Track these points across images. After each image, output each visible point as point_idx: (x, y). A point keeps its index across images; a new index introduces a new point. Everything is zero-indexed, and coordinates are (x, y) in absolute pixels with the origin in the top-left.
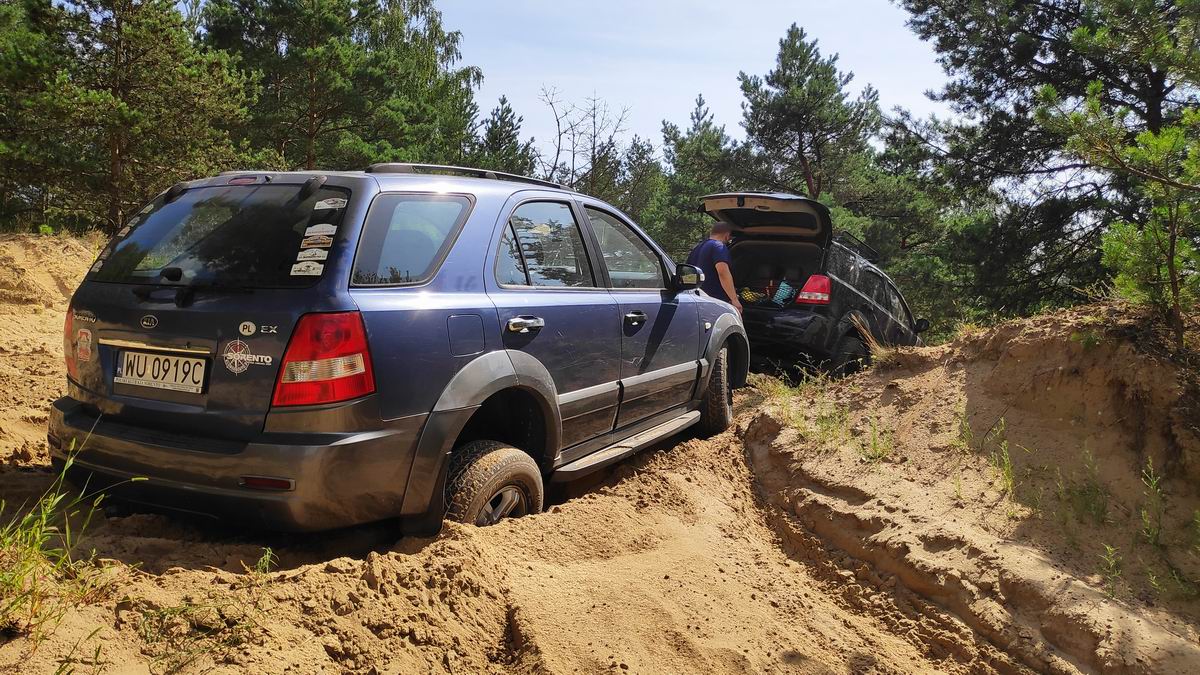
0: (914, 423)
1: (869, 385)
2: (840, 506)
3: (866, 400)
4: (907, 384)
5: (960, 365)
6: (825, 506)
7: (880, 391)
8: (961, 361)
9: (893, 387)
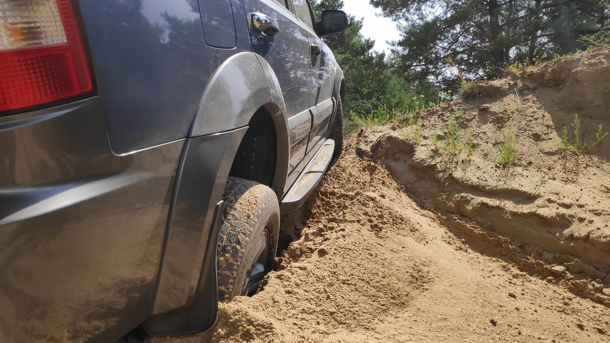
0: (517, 135)
1: (466, 110)
2: (509, 205)
3: (469, 121)
4: (495, 107)
5: (526, 92)
6: (498, 208)
7: (475, 113)
8: (525, 89)
9: (485, 110)
